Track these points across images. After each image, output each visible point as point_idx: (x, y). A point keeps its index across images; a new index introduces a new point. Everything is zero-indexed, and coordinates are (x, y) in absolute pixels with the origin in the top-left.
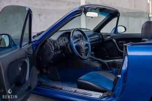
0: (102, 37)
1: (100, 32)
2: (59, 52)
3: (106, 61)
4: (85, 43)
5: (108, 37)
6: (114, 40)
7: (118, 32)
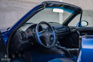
0: (69, 29)
1: (67, 26)
2: (27, 41)
3: (68, 50)
4: (50, 34)
5: (74, 30)
6: (78, 32)
7: (81, 26)
